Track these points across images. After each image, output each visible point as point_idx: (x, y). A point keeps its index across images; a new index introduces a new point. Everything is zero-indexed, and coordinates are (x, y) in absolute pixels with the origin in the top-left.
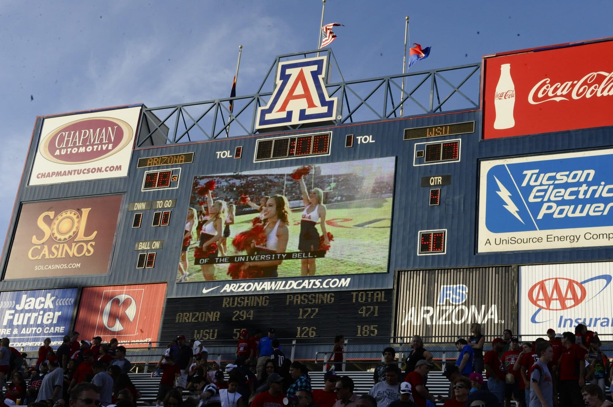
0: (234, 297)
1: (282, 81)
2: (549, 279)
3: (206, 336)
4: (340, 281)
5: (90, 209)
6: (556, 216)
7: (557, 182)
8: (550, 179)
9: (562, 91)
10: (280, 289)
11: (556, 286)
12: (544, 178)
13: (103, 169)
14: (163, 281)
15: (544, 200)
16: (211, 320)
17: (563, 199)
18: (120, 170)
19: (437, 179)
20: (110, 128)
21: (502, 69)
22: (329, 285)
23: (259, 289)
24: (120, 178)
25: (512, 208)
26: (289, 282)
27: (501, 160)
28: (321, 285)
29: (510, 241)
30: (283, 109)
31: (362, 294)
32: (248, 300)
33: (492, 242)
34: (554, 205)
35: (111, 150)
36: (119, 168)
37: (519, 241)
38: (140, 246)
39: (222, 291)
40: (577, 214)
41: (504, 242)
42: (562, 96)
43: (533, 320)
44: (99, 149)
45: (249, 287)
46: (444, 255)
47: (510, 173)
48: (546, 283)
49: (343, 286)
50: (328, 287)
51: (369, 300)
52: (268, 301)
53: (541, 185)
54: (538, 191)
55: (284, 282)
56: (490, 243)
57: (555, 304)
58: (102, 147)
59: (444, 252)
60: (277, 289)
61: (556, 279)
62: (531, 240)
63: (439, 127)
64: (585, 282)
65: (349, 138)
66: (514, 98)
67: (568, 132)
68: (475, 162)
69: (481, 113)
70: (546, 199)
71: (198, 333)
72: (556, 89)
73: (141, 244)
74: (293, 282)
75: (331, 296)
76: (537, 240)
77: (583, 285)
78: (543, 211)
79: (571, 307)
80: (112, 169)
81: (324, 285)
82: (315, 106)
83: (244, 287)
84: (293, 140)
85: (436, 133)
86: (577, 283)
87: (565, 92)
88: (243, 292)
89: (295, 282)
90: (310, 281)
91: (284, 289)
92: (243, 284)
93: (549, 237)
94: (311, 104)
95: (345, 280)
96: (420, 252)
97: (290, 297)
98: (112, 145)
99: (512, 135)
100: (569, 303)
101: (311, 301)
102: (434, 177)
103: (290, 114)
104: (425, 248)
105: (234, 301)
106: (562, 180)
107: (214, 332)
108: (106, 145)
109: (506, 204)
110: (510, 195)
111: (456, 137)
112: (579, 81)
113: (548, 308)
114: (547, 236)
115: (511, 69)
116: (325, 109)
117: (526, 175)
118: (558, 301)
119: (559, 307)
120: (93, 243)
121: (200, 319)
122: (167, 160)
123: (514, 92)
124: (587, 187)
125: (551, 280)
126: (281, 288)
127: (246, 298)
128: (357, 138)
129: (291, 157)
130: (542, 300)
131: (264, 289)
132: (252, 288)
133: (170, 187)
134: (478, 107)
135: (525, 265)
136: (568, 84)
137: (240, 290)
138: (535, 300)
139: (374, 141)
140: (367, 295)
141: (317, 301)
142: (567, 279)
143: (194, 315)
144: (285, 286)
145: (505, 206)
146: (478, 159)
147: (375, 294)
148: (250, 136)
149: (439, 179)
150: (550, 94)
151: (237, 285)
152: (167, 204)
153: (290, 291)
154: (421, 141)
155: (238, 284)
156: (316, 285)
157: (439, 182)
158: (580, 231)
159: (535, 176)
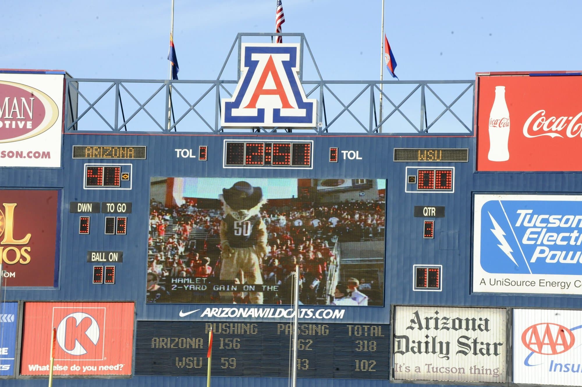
0: (217, 323)
1: (248, 68)
2: (541, 324)
3: (189, 365)
4: (334, 312)
5: (16, 204)
6: (548, 261)
7: (550, 225)
8: (543, 221)
9: (557, 127)
10: (268, 317)
11: (548, 331)
12: (537, 219)
13: (25, 154)
14: (129, 300)
15: (537, 243)
16: (194, 347)
17: (555, 244)
18: (49, 157)
19: (431, 210)
20: (23, 100)
21: (496, 91)
22: (323, 316)
23: (245, 315)
24: (52, 170)
25: (506, 248)
26: (279, 310)
27: (495, 195)
28: (313, 316)
29: (504, 282)
30: (252, 104)
31: (358, 328)
32: (234, 327)
33: (487, 282)
34: (547, 249)
35: (30, 130)
36: (47, 155)
37: (513, 283)
38: (93, 257)
39: (202, 316)
40: (568, 261)
41: (499, 282)
42: (556, 132)
43: (526, 363)
44: (14, 126)
45: (233, 312)
46: (440, 292)
47: (504, 211)
48: (538, 327)
49: (337, 317)
50: (321, 317)
51: (366, 334)
52: (256, 330)
53: (535, 226)
54: (532, 233)
55: (273, 310)
56: (484, 283)
57: (547, 349)
58: (17, 125)
59: (440, 289)
60: (265, 316)
61: (548, 324)
62: (524, 283)
63: (431, 150)
64: (574, 329)
65: (333, 151)
66: (509, 127)
67: (562, 173)
68: (469, 195)
69: (475, 141)
70: (539, 242)
71: (181, 360)
72: (551, 124)
73: (94, 255)
74: (283, 310)
75: (325, 328)
76: (530, 284)
77: (572, 332)
78: (536, 255)
79: (561, 353)
80: (37, 155)
81: (317, 316)
82: (291, 107)
83: (228, 312)
84: (268, 145)
85: (427, 156)
86: (567, 329)
87: (560, 129)
88: (226, 318)
89: (285, 310)
90: (302, 310)
91: (273, 317)
92: (227, 310)
93: (541, 281)
94: (286, 104)
95: (340, 312)
96: (416, 287)
97: (281, 327)
98: (31, 122)
99: (506, 170)
100: (560, 348)
101: (305, 333)
102: (427, 207)
103: (261, 112)
104: (420, 283)
105: (217, 327)
106: (555, 223)
107: (198, 360)
108: (23, 122)
109: (501, 244)
110: (505, 234)
111: (449, 164)
112: (574, 117)
113: (540, 352)
114: (540, 280)
115: (506, 93)
116: (302, 113)
117: (520, 214)
118: (549, 346)
119: (550, 352)
120: (29, 249)
121: (180, 346)
122: (111, 151)
123: (509, 121)
124: (578, 234)
125: (543, 325)
126: (270, 316)
127: (232, 324)
128: (342, 152)
129: (268, 166)
130: (535, 344)
131: (250, 316)
132: (237, 314)
133: (120, 187)
134: (472, 133)
135: (519, 309)
136: (562, 119)
137: (223, 315)
138: (528, 343)
139: (361, 158)
140: (363, 329)
141: (310, 332)
142: (557, 325)
143: (172, 341)
144: (274, 314)
145: (499, 246)
146: (472, 192)
147: (372, 328)
148: (215, 134)
149: (433, 211)
150: (545, 129)
151: (219, 309)
152: (120, 208)
153: (280, 320)
154: (413, 164)
155: (221, 309)
156: (308, 315)
157: (433, 213)
158: (570, 278)
159: (528, 217)
